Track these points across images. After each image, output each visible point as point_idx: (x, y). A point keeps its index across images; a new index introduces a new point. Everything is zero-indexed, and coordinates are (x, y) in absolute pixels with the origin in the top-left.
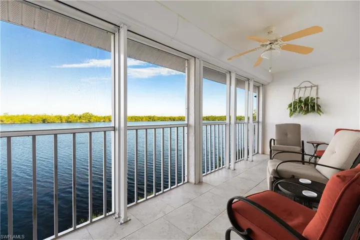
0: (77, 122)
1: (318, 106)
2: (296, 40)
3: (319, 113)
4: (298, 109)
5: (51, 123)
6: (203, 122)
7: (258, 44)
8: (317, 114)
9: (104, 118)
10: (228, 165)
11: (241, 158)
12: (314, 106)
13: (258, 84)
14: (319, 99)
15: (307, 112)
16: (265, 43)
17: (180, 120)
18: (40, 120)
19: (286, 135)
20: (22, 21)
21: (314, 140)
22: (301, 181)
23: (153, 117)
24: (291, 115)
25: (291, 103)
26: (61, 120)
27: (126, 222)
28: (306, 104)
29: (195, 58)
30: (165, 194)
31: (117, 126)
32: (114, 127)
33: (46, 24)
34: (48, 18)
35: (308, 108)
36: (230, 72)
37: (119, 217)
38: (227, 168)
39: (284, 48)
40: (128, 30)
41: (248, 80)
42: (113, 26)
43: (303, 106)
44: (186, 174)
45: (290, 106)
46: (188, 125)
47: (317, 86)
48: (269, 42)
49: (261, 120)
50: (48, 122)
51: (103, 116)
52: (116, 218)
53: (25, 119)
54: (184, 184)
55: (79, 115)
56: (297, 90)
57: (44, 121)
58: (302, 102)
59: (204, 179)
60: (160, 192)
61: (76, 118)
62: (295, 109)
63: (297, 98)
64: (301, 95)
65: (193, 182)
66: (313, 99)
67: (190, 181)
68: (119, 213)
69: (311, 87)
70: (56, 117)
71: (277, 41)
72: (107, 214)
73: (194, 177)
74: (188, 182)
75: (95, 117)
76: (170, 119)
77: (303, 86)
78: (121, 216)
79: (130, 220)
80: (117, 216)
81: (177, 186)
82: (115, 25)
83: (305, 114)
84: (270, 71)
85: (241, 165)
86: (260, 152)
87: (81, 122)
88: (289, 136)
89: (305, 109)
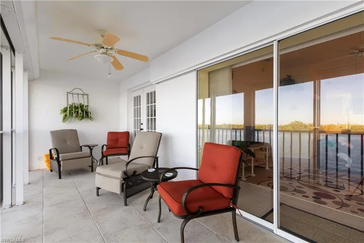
4: (74, 115)
8: (90, 121)
12: (88, 113)
14: (89, 107)
15: (83, 118)
19: (65, 141)
25: (67, 108)
35: (83, 114)
45: (65, 110)
47: (87, 95)
56: (70, 96)
58: (78, 108)
62: (71, 114)
69: (83, 95)
77: (76, 91)
83: (81, 120)
88: (69, 143)
89: (81, 115)
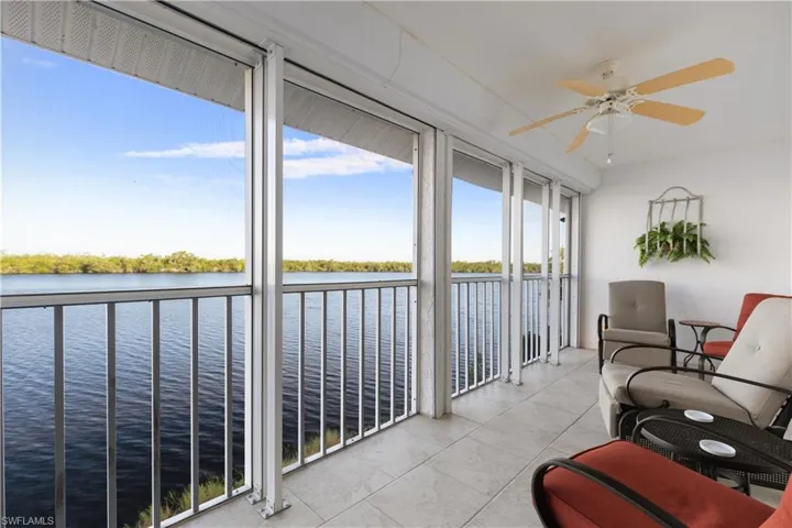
0: (159, 273)
1: (704, 242)
2: (664, 91)
3: (705, 258)
4: (659, 249)
5: (102, 273)
6: (453, 275)
7: (581, 100)
8: (701, 260)
9: (220, 263)
10: (505, 374)
11: (534, 356)
12: (695, 242)
13: (568, 193)
14: (704, 228)
15: (679, 255)
16: (597, 98)
17: (389, 270)
18: (77, 266)
19: (634, 305)
20: (33, 33)
21: (693, 318)
22: (690, 414)
23: (329, 262)
24: (643, 261)
25: (644, 236)
26: (124, 266)
27: (279, 512)
28: (677, 238)
29: (435, 128)
30: (367, 442)
31: (258, 283)
32: (252, 286)
33: (91, 40)
34: (95, 26)
35: (681, 246)
36: (511, 164)
37: (263, 499)
38: (504, 380)
39: (639, 109)
40: (286, 60)
41: (550, 181)
42: (250, 48)
43: (670, 241)
44: (414, 395)
45: (641, 241)
46: (419, 284)
47: (700, 198)
48: (607, 96)
49: (575, 272)
50: (95, 273)
51: (218, 259)
52: (255, 502)
53: (42, 264)
54: (409, 417)
55: (163, 257)
56: (657, 207)
57: (86, 269)
58: (668, 233)
59: (455, 407)
60: (356, 439)
61: (156, 264)
62: (652, 248)
63: (656, 223)
64: (666, 218)
65: (431, 413)
66: (692, 226)
67: (424, 410)
68: (262, 491)
69: (688, 200)
70: (111, 260)
71: (623, 92)
72: (234, 493)
73: (432, 401)
74: (418, 413)
75: (200, 261)
76: (366, 267)
77: (670, 195)
78: (268, 498)
79: (289, 507)
80: (258, 498)
81: (395, 424)
82: (256, 46)
83: (675, 260)
84: (609, 161)
85: (534, 374)
86: (574, 342)
87: (169, 272)
88: (640, 308)
89: (676, 249)
